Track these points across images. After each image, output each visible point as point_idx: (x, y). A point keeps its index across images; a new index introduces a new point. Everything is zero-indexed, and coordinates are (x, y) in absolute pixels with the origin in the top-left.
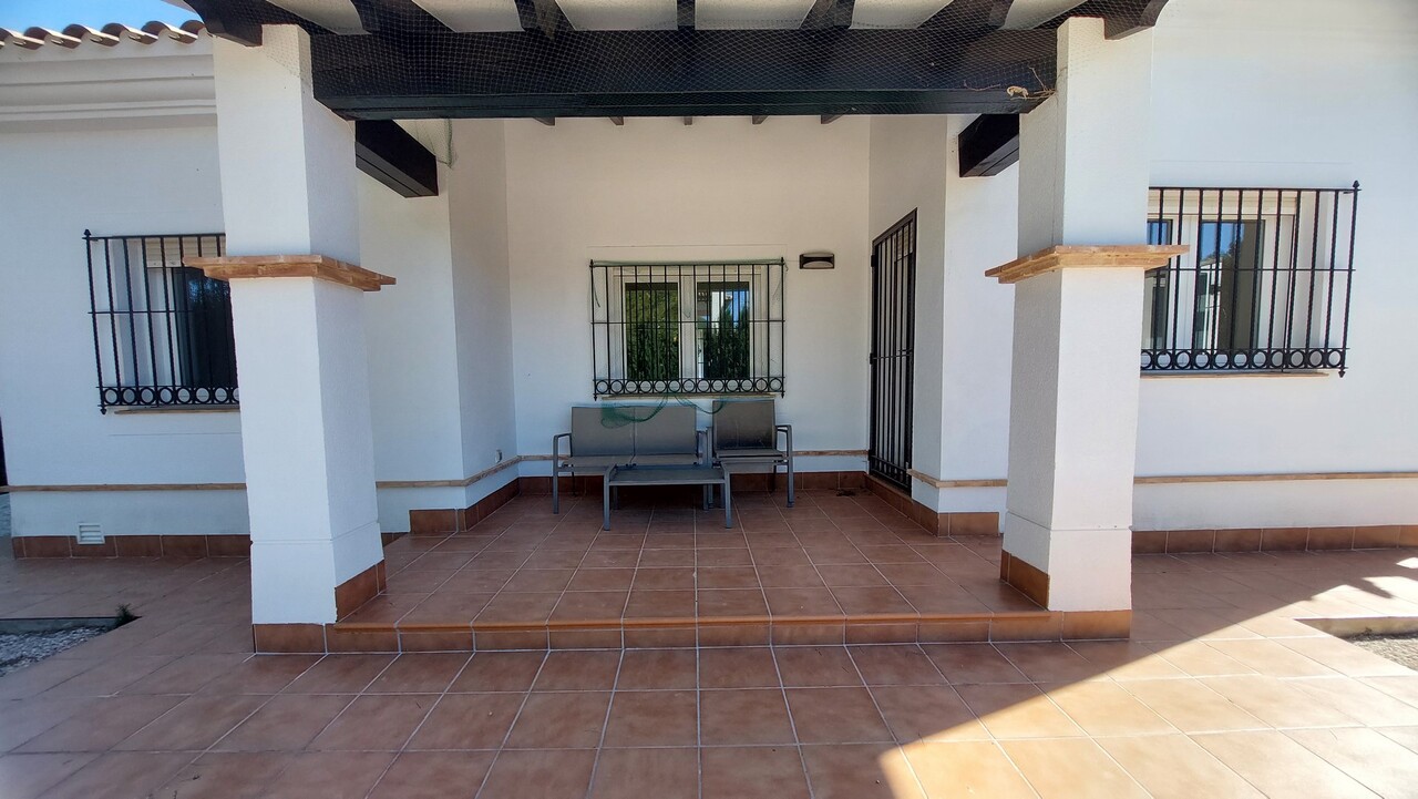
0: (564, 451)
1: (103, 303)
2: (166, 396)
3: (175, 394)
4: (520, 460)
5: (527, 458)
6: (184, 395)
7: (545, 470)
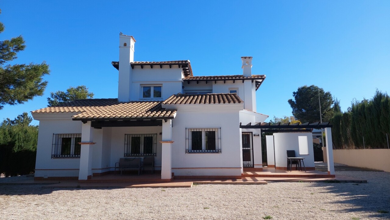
0: (118, 166)
1: (54, 143)
2: (58, 156)
3: (59, 156)
4: (110, 168)
5: (112, 168)
6: (61, 156)
7: (113, 169)
